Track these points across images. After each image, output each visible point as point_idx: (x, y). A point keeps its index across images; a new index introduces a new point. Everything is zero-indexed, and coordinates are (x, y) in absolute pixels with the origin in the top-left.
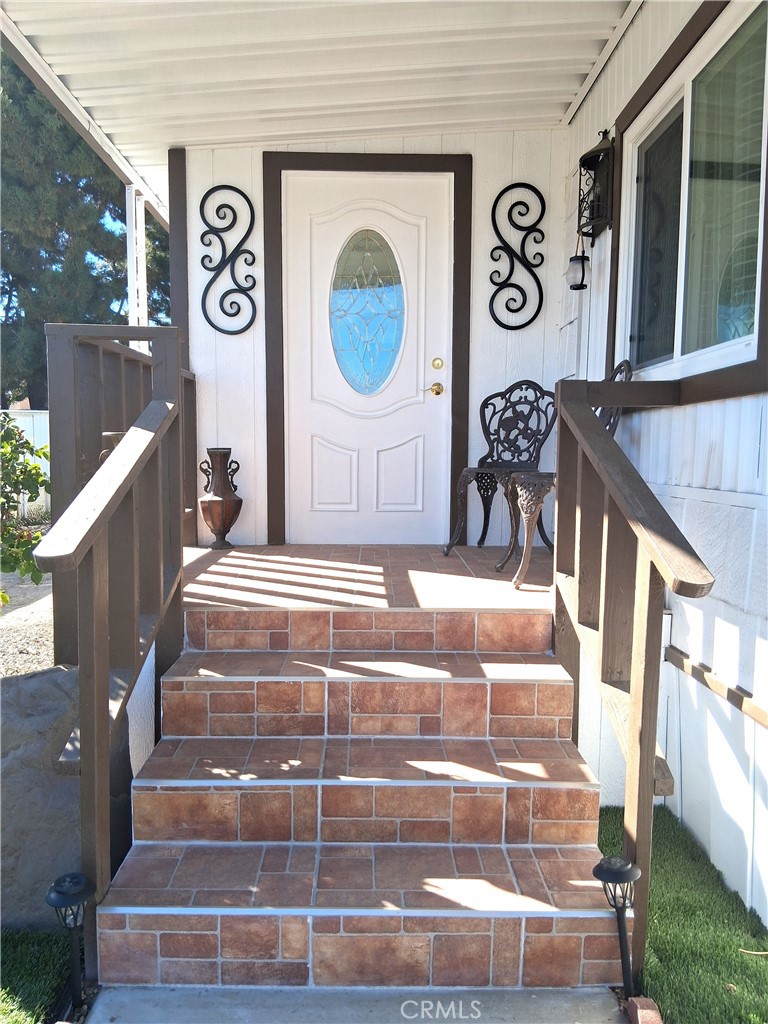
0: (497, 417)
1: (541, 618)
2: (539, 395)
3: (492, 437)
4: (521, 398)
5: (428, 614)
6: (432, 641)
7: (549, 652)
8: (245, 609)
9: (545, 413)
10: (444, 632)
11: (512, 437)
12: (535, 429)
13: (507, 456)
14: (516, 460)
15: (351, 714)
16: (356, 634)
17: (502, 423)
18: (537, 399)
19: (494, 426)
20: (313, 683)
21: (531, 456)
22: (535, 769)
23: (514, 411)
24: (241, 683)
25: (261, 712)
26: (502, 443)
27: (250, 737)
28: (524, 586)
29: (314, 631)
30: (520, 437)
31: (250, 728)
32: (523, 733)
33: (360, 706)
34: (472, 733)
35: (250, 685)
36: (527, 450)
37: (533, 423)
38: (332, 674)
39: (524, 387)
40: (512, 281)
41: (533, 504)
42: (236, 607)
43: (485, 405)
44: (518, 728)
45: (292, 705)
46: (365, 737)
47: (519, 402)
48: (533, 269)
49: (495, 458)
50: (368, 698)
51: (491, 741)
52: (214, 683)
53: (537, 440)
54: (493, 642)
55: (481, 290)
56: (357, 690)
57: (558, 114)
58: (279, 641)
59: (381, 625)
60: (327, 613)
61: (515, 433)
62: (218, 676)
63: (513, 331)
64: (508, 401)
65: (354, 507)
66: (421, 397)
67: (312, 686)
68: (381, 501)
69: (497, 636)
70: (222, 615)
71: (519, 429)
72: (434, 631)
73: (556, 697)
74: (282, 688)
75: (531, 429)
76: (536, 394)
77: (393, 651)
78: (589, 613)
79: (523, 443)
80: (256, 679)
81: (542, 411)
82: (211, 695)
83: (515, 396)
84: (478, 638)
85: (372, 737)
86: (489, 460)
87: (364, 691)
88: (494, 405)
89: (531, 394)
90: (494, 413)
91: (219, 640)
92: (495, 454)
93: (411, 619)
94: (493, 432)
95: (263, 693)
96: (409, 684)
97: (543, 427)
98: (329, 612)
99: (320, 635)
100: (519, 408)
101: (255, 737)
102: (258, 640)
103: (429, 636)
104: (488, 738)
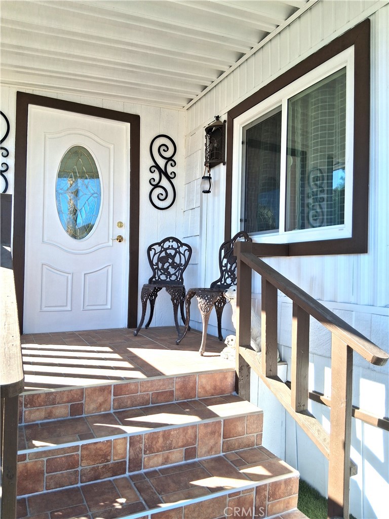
0: (157, 256)
1: (230, 374)
2: (179, 245)
3: (155, 267)
4: (169, 246)
5: (171, 379)
6: (173, 395)
7: (234, 393)
8: (53, 390)
9: (184, 255)
10: (180, 389)
11: (165, 266)
12: (178, 263)
13: (163, 277)
14: (168, 280)
15: (144, 456)
16: (128, 398)
17: (160, 259)
18: (179, 247)
19: (155, 261)
20: (120, 439)
21: (177, 277)
22: (259, 470)
23: (166, 253)
24: (69, 448)
25: (85, 466)
26: (160, 270)
27: (75, 486)
28: (206, 354)
29: (101, 399)
30: (170, 267)
31: (75, 479)
32: (239, 447)
33: (150, 449)
34: (213, 453)
35: (76, 448)
36: (175, 274)
37: (177, 260)
38: (130, 430)
39: (171, 240)
40: (160, 184)
41: (208, 307)
42: (46, 390)
43: (150, 249)
44: (237, 445)
45: (105, 457)
46: (152, 469)
47: (168, 248)
48: (171, 180)
49: (157, 278)
50: (154, 442)
51: (224, 455)
52: (50, 451)
53: (180, 269)
54: (206, 391)
55: (145, 188)
56: (148, 439)
57: (184, 103)
58: (76, 409)
59: (144, 389)
60: (110, 386)
61: (166, 265)
62: (52, 446)
63: (161, 211)
64: (162, 247)
65: (69, 308)
66: (110, 243)
67: (119, 441)
68: (86, 304)
69: (208, 388)
70: (36, 397)
71: (169, 263)
72: (174, 389)
73: (255, 422)
74: (98, 446)
75: (176, 263)
76: (178, 245)
77: (151, 405)
78: (271, 370)
79: (172, 271)
80: (80, 443)
81: (182, 254)
82: (47, 461)
83: (166, 245)
84: (199, 390)
85: (157, 468)
86: (154, 280)
87: (152, 438)
88: (154, 249)
89: (175, 245)
90: (155, 254)
91: (33, 415)
92: (157, 276)
93: (161, 383)
94: (154, 264)
95: (85, 452)
96: (179, 429)
97: (183, 262)
98: (111, 385)
99: (105, 401)
100: (169, 251)
101: (79, 485)
102: (62, 411)
103: (172, 392)
104: (222, 454)
